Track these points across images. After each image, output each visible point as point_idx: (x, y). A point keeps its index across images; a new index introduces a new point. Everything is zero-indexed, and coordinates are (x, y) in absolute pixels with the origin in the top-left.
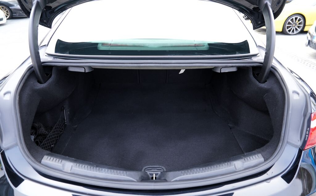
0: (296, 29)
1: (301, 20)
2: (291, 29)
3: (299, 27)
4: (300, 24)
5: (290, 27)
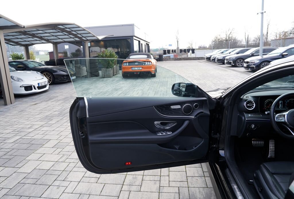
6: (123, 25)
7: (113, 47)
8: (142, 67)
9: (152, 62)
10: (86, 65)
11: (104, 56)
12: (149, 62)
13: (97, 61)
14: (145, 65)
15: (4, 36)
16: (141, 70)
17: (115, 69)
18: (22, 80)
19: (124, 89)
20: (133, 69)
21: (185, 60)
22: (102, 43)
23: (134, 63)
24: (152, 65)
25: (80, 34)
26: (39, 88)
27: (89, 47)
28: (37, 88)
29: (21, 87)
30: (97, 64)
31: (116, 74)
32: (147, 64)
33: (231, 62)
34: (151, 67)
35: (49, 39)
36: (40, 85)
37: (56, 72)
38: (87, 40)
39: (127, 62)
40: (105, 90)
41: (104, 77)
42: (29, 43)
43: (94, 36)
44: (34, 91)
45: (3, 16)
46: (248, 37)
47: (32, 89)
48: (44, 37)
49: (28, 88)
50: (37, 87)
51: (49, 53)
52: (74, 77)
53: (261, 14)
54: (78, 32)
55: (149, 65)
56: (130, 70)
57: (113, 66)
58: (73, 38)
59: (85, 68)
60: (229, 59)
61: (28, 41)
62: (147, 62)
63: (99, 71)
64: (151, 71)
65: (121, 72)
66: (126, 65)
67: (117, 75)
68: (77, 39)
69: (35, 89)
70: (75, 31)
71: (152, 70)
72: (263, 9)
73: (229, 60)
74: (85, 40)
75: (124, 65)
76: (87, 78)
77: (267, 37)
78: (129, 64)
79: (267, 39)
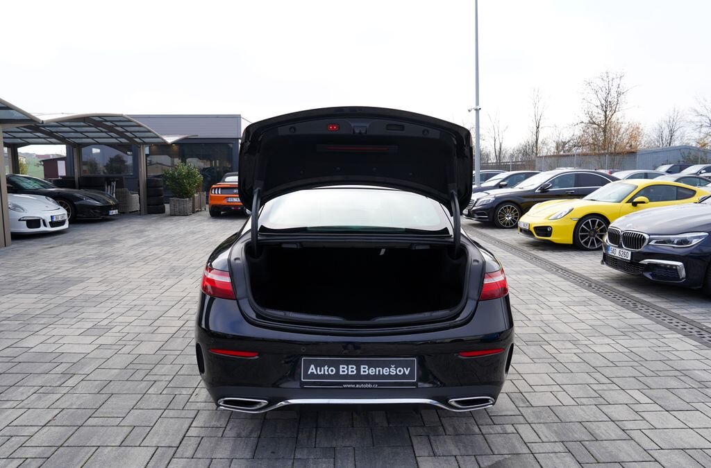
0: (596, 239)
2: (589, 239)
4: (601, 231)
5: (586, 236)
7: (201, 157)
10: (139, 191)
11: (176, 174)
13: (162, 184)
15: (4, 138)
17: (196, 200)
18: (22, 209)
19: (207, 232)
20: (230, 200)
22: (175, 147)
23: (230, 190)
25: (131, 132)
26: (53, 224)
27: (147, 155)
28: (48, 224)
29: (20, 220)
30: (162, 188)
31: (198, 211)
35: (66, 136)
36: (55, 220)
37: (80, 199)
38: (145, 143)
39: (218, 188)
40: (173, 233)
41: (173, 214)
42: (19, 141)
43: (158, 137)
44: (42, 228)
45: (14, 106)
47: (39, 226)
48: (69, 138)
49: (33, 223)
50: (50, 222)
51: (43, 161)
52: (114, 211)
53: (475, 111)
54: (128, 129)
56: (224, 202)
57: (193, 194)
58: (116, 138)
59: (136, 196)
61: (20, 138)
63: (165, 205)
65: (207, 206)
66: (216, 193)
67: (200, 213)
68: (123, 140)
69: (45, 225)
70: (121, 127)
72: (477, 104)
74: (140, 143)
75: (214, 193)
76: (140, 214)
77: (537, 150)
78: (223, 190)
79: (537, 154)
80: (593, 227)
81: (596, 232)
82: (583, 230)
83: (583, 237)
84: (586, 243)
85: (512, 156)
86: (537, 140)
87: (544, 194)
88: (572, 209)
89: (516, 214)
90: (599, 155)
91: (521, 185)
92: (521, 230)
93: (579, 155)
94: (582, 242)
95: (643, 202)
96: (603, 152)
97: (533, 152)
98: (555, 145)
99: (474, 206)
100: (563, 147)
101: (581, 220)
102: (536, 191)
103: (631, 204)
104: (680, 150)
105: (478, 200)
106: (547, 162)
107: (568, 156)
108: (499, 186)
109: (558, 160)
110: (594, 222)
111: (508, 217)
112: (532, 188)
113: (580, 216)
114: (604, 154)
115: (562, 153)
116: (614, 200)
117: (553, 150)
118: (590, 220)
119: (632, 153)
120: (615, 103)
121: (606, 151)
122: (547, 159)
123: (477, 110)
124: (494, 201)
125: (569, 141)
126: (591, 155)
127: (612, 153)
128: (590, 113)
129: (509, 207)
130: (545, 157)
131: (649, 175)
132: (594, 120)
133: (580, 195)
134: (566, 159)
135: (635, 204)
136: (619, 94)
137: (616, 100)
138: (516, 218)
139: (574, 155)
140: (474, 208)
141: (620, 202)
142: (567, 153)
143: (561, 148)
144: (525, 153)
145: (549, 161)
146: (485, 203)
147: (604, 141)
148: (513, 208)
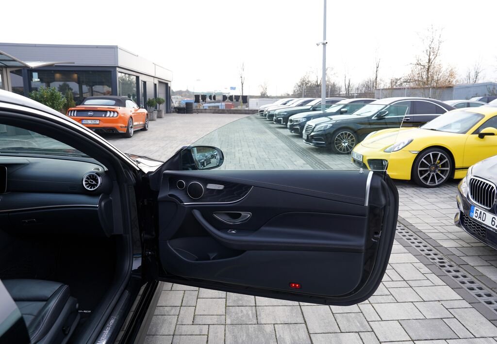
0: (437, 174)
1: (445, 158)
2: (429, 175)
3: (442, 172)
4: (443, 166)
5: (426, 171)
6: (97, 47)
8: (99, 120)
9: (119, 112)
12: (114, 112)
14: (105, 116)
16: (98, 124)
20: (84, 122)
21: (231, 113)
23: (85, 113)
24: (118, 117)
32: (110, 115)
33: (281, 120)
34: (116, 121)
39: (74, 111)
46: (349, 83)
53: (322, 45)
55: (113, 117)
60: (278, 115)
62: (110, 111)
64: (116, 127)
66: (72, 115)
71: (118, 126)
72: (325, 38)
73: (278, 117)
75: (70, 116)
77: (376, 85)
78: (79, 113)
79: (376, 87)
80: (435, 161)
81: (437, 167)
82: (423, 165)
83: (422, 173)
84: (426, 179)
85: (358, 89)
86: (376, 77)
87: (381, 122)
88: (412, 141)
89: (353, 141)
90: (424, 88)
91: (358, 112)
92: (354, 161)
93: (408, 88)
94: (421, 178)
95: (493, 134)
96: (427, 86)
97: (373, 86)
98: (390, 81)
99: (313, 131)
100: (396, 83)
101: (421, 154)
102: (373, 118)
103: (478, 135)
104: (486, 86)
105: (316, 125)
106: (384, 94)
107: (400, 89)
108: (340, 112)
109: (392, 92)
110: (435, 156)
111: (344, 143)
112: (369, 115)
113: (421, 149)
114: (428, 88)
115: (395, 87)
116: (458, 131)
117: (388, 85)
118: (431, 154)
119: (450, 88)
120: (437, 49)
121: (430, 86)
122: (383, 91)
123: (324, 44)
124: (331, 127)
125: (400, 79)
126: (417, 88)
127: (434, 88)
128: (417, 57)
129: (346, 134)
130: (382, 89)
131: (471, 105)
132: (420, 61)
133: (418, 123)
134: (398, 91)
135: (482, 136)
136: (440, 42)
137: (438, 47)
138: (352, 144)
139: (405, 89)
140: (312, 134)
141: (465, 133)
142: (398, 87)
143: (394, 83)
144: (368, 87)
145: (385, 92)
146: (322, 129)
147: (428, 78)
148: (349, 135)
